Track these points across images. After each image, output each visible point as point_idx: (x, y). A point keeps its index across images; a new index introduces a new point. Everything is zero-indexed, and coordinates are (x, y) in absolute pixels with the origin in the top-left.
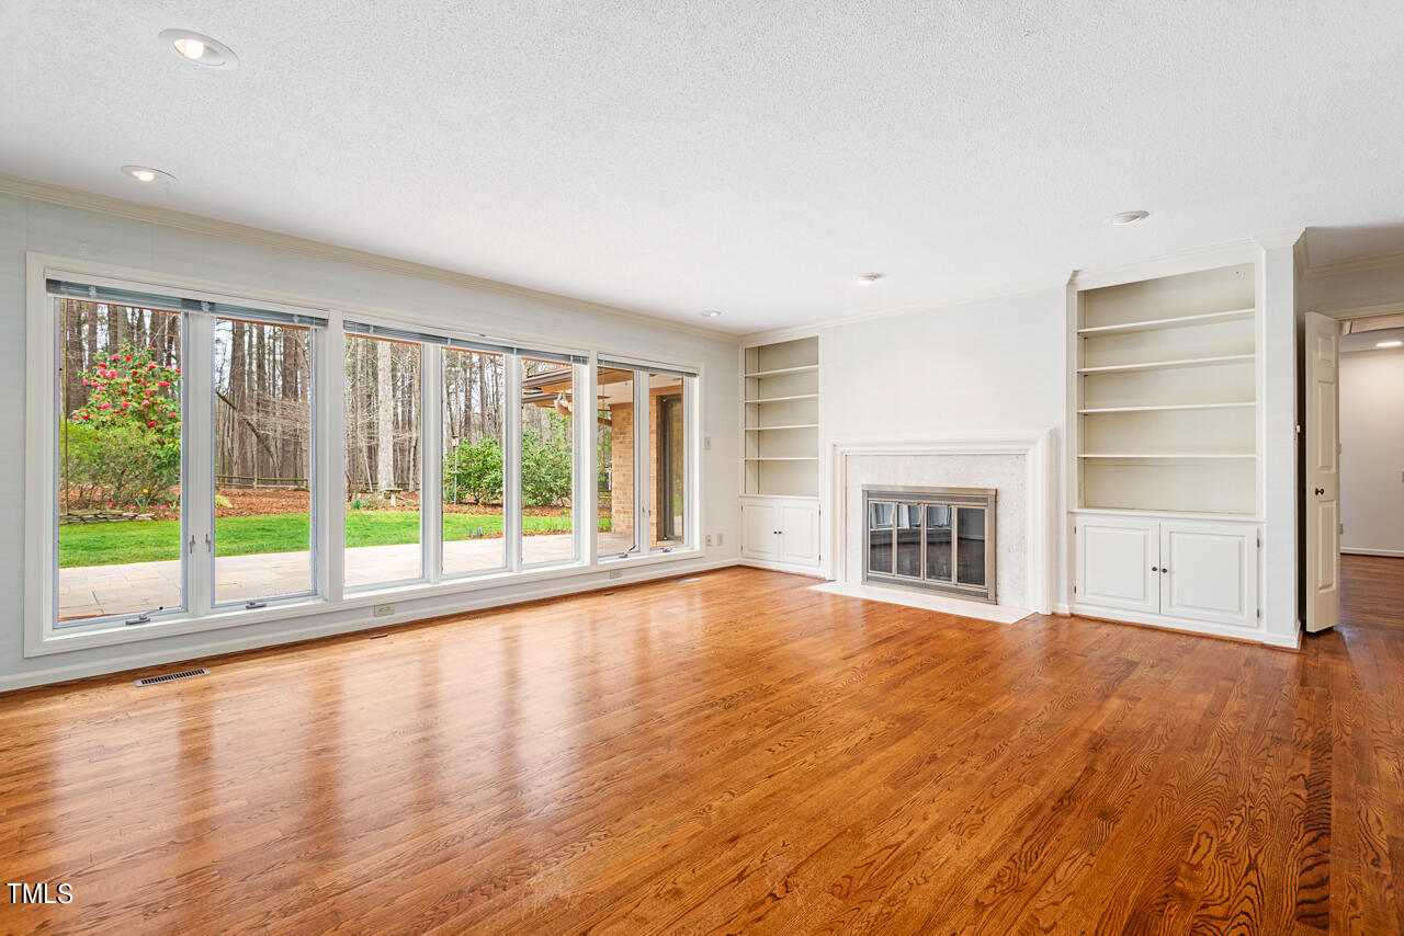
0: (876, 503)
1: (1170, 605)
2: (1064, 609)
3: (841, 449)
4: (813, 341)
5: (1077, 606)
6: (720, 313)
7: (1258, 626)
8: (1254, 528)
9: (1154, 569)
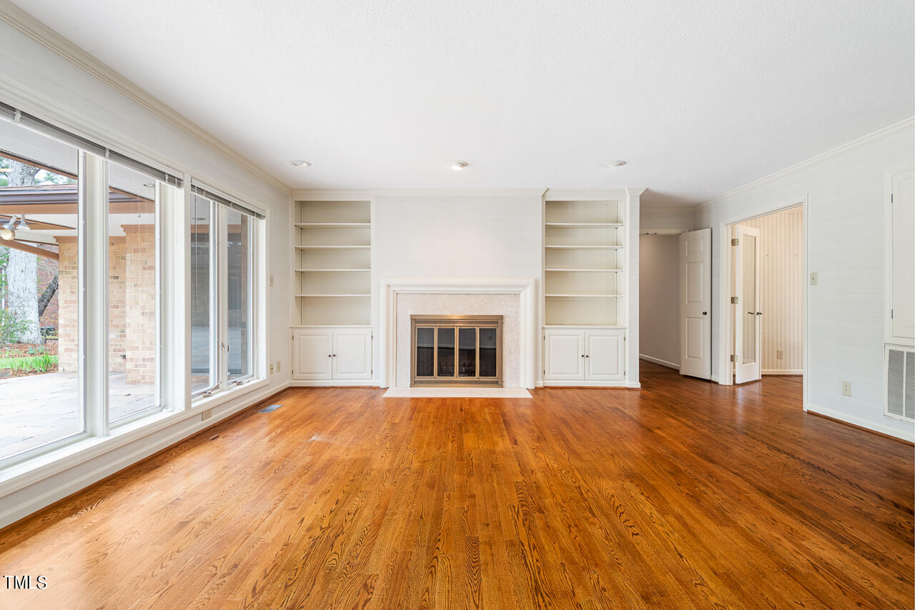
0: (421, 328)
1: (589, 374)
2: (541, 384)
3: (393, 288)
4: (366, 205)
5: (546, 381)
6: (310, 164)
7: (624, 380)
8: (623, 331)
9: (583, 356)
